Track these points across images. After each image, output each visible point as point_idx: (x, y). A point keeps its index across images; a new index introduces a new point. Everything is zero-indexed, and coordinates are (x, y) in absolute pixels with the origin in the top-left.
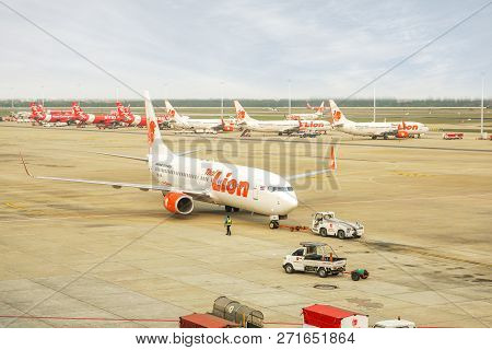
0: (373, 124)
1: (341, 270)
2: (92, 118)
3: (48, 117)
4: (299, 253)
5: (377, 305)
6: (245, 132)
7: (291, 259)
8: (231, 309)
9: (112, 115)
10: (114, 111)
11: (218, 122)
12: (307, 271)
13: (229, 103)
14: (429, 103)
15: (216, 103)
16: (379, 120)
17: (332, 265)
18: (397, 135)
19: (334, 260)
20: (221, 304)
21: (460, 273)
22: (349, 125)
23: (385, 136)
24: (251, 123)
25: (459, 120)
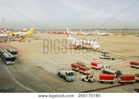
0: (103, 33)
1: (110, 58)
2: (57, 32)
3: (51, 32)
4: (103, 55)
5: (103, 62)
6: (82, 35)
7: (101, 56)
8: (80, 63)
9: (61, 32)
10: (61, 31)
11: (78, 33)
12: (104, 58)
13: (79, 30)
14: (112, 30)
15: (77, 30)
16: (104, 32)
17: (108, 57)
18: (107, 35)
19: (109, 56)
20: (78, 62)
21: (117, 57)
22: (99, 33)
23: (105, 35)
24: (83, 33)
25: (117, 32)
